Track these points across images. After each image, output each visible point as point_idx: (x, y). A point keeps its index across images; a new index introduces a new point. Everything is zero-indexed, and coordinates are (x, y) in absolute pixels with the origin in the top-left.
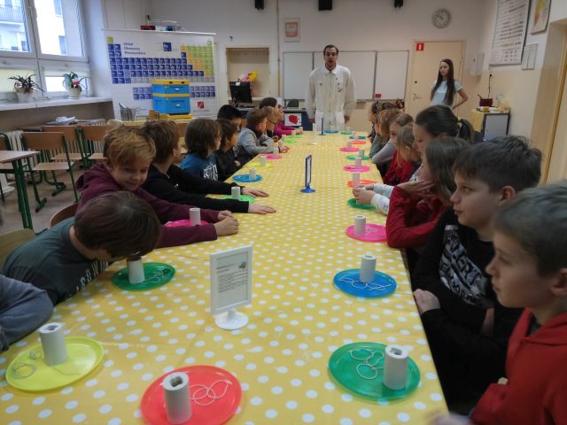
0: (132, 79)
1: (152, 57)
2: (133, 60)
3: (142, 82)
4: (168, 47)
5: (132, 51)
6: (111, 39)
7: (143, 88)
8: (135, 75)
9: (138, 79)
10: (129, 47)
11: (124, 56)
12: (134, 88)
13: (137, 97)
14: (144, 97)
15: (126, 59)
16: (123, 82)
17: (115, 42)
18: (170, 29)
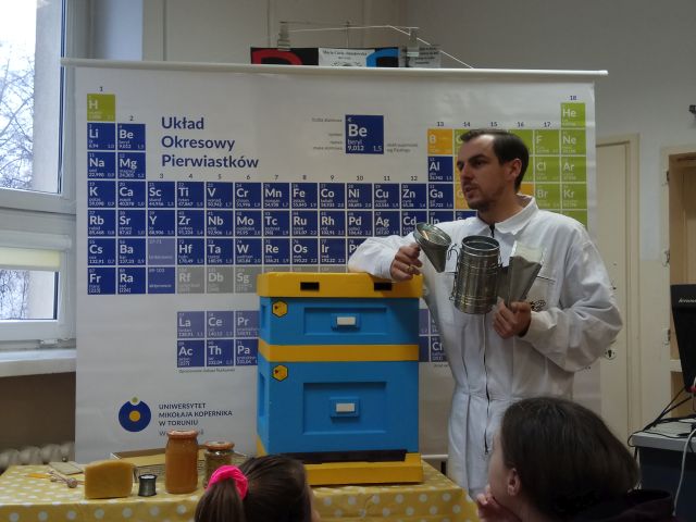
0: (183, 274)
1: (291, 177)
2: (195, 190)
4: (368, 134)
5: (197, 153)
6: (107, 102)
7: (226, 316)
8: (196, 255)
9: (210, 271)
10: (183, 134)
11: (155, 172)
12: (183, 316)
13: (193, 354)
14: (226, 357)
15: (166, 188)
16: (137, 288)
17: (121, 117)
18: (386, 59)
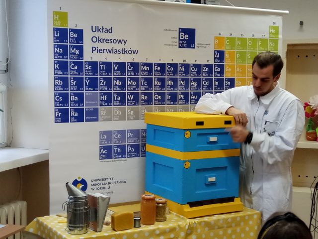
0: (102, 111)
1: (153, 60)
3: (122, 118)
7: (122, 133)
8: (108, 102)
9: (115, 109)
11: (88, 56)
12: (103, 133)
13: (107, 153)
14: (122, 154)
15: (94, 65)
16: (80, 119)
17: (71, 25)
